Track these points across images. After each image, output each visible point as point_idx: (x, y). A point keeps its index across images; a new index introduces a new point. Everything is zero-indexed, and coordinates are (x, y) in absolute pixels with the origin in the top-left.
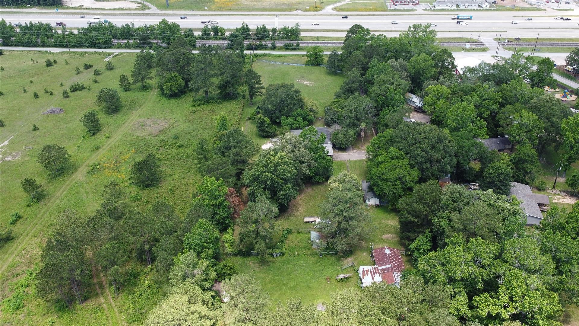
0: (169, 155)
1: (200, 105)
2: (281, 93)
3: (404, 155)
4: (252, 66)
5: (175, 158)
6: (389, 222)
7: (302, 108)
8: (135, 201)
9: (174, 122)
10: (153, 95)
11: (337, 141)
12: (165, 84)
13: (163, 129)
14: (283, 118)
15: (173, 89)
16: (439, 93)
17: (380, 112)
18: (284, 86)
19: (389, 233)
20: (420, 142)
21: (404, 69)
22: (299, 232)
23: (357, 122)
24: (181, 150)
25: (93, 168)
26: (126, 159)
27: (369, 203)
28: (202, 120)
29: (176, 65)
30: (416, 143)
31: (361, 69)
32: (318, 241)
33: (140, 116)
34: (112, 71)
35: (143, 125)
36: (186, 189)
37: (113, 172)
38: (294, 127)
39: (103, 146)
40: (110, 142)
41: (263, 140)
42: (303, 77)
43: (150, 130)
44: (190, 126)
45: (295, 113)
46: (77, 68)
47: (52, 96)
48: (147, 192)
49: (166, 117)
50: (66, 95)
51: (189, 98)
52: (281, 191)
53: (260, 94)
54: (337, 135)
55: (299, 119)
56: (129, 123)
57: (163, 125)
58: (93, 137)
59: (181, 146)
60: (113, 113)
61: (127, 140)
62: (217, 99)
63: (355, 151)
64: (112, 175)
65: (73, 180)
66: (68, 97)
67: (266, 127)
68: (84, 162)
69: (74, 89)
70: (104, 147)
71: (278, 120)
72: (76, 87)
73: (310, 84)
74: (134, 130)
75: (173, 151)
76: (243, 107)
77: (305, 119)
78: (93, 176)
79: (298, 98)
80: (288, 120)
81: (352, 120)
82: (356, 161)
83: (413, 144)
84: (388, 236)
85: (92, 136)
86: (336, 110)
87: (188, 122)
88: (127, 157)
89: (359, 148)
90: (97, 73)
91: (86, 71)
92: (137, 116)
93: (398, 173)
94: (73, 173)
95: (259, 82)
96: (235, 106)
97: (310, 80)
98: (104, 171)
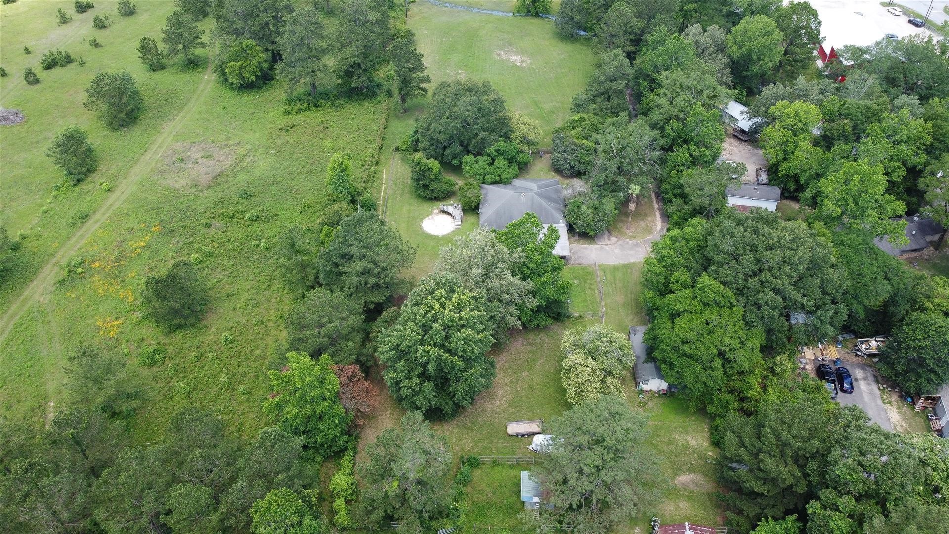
0: (229, 241)
1: (299, 111)
2: (463, 106)
3: (733, 298)
4: (409, 13)
5: (242, 250)
6: (689, 438)
7: (507, 137)
8: (151, 366)
9: (245, 152)
10: (208, 81)
11: (579, 222)
12: (229, 65)
13: (222, 172)
14: (468, 158)
15: (246, 75)
16: (800, 121)
17: (670, 153)
18: (470, 90)
19: (690, 470)
20: (770, 269)
21: (721, 49)
22: (496, 463)
23: (622, 180)
24: (256, 228)
25: (69, 272)
26: (139, 251)
27: (646, 387)
28: (302, 150)
29: (249, 23)
30: (761, 270)
31: (628, 43)
32: (536, 500)
33: (177, 135)
34: (131, 19)
35: (181, 160)
36: (261, 336)
37: (111, 284)
38: (490, 180)
39: (95, 211)
40: (110, 202)
41: (426, 206)
42: (509, 44)
43: (194, 173)
44: (278, 165)
45: (491, 150)
46: (60, 11)
47: (6, 79)
48: (178, 338)
49: (229, 139)
50: (31, 78)
51: (278, 93)
52: (458, 379)
53: (421, 92)
54: (579, 207)
55: (500, 162)
56: (154, 153)
57: (224, 160)
58: (77, 188)
59: (255, 219)
60: (122, 126)
61: (146, 198)
62: (336, 97)
63: (614, 239)
64: (108, 290)
65: (26, 300)
66: (37, 81)
67: (432, 180)
68: (54, 255)
69: (51, 64)
70: (98, 216)
71: (455, 162)
72: (53, 60)
73: (522, 61)
74: (162, 172)
75: (239, 231)
76: (387, 119)
77: (511, 161)
78: (68, 294)
79: (500, 115)
80: (477, 166)
81: (611, 176)
82: (616, 268)
83: (755, 275)
84: (685, 478)
85: (74, 186)
86: (577, 141)
87: (274, 155)
88: (141, 244)
89: (622, 234)
90: (100, 24)
91: (81, 16)
92: (172, 135)
93: (718, 344)
94: (27, 281)
95: (420, 67)
96: (371, 116)
97: (522, 52)
98: (93, 278)
